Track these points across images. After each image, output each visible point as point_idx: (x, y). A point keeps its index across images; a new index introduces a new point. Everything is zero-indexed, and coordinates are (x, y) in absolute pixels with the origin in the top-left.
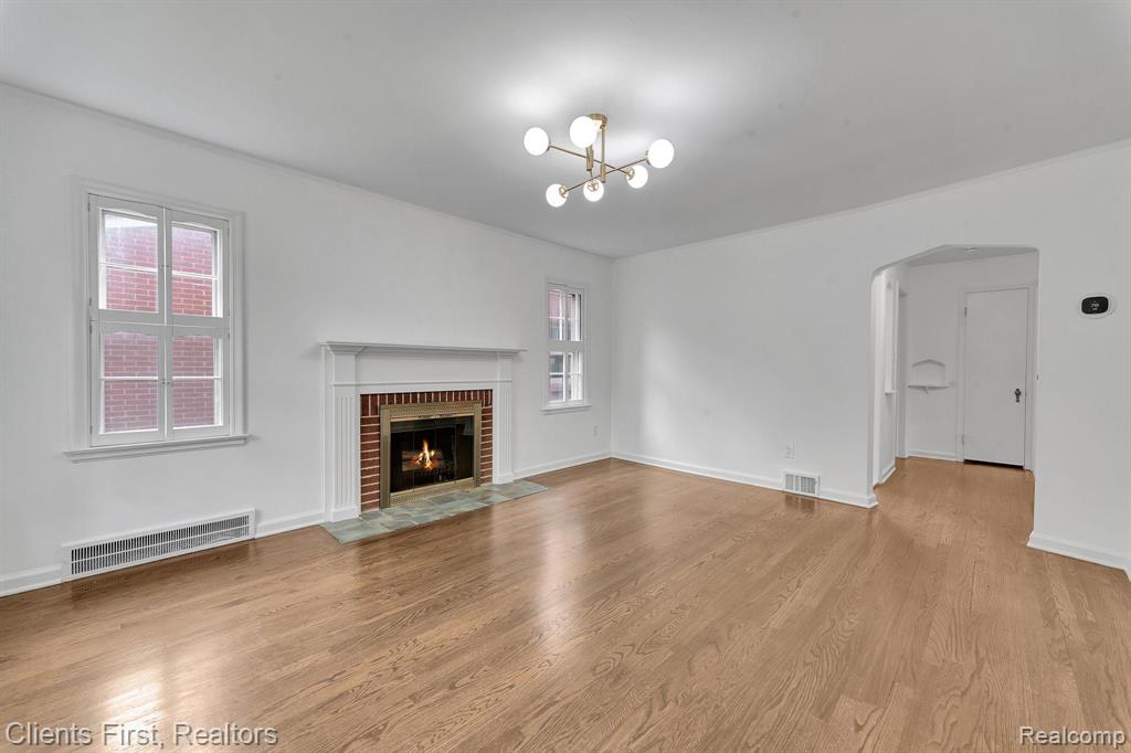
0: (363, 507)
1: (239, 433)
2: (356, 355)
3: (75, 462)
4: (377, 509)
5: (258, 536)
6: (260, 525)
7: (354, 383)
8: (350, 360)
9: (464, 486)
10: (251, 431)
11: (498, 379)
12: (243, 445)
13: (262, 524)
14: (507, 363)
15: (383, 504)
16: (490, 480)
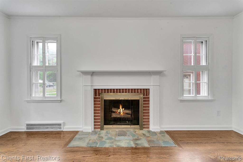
0: (95, 128)
1: (59, 99)
2: (91, 75)
3: (28, 103)
4: (99, 130)
5: (64, 130)
6: (64, 127)
7: (90, 85)
8: (89, 77)
9: (134, 128)
10: (63, 98)
11: (152, 84)
12: (60, 102)
13: (66, 127)
14: (157, 77)
15: (102, 129)
16: (148, 128)
